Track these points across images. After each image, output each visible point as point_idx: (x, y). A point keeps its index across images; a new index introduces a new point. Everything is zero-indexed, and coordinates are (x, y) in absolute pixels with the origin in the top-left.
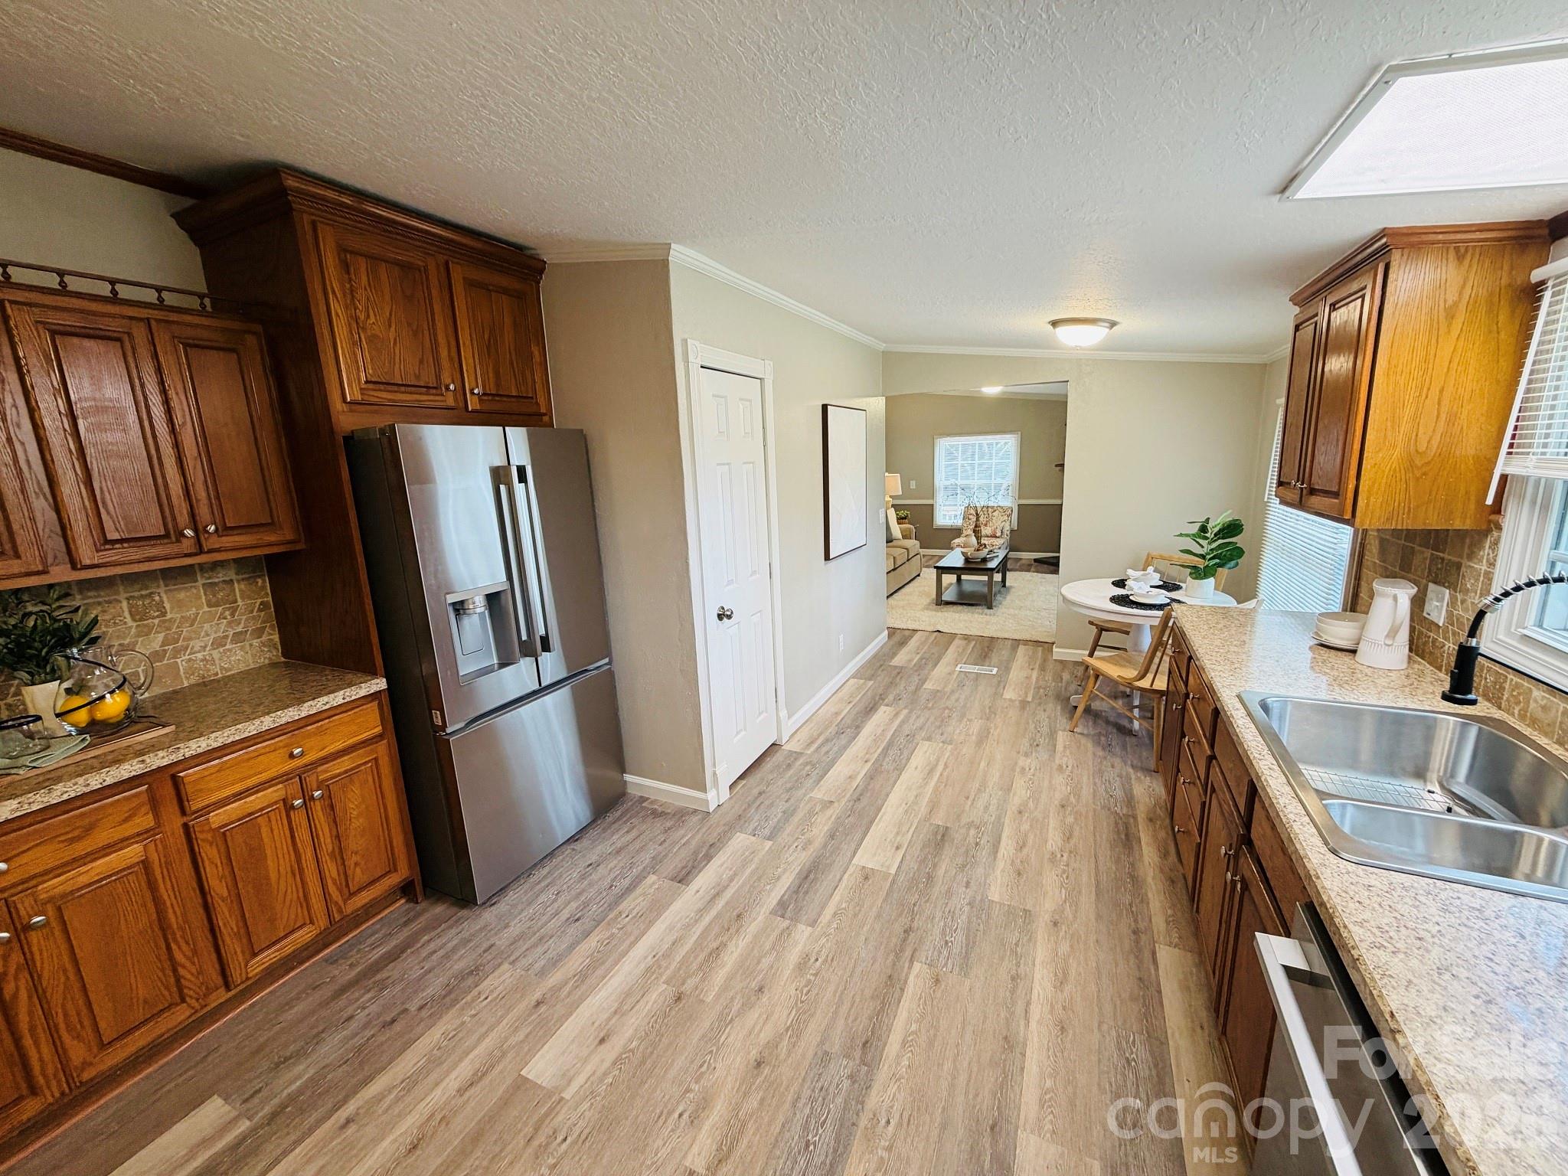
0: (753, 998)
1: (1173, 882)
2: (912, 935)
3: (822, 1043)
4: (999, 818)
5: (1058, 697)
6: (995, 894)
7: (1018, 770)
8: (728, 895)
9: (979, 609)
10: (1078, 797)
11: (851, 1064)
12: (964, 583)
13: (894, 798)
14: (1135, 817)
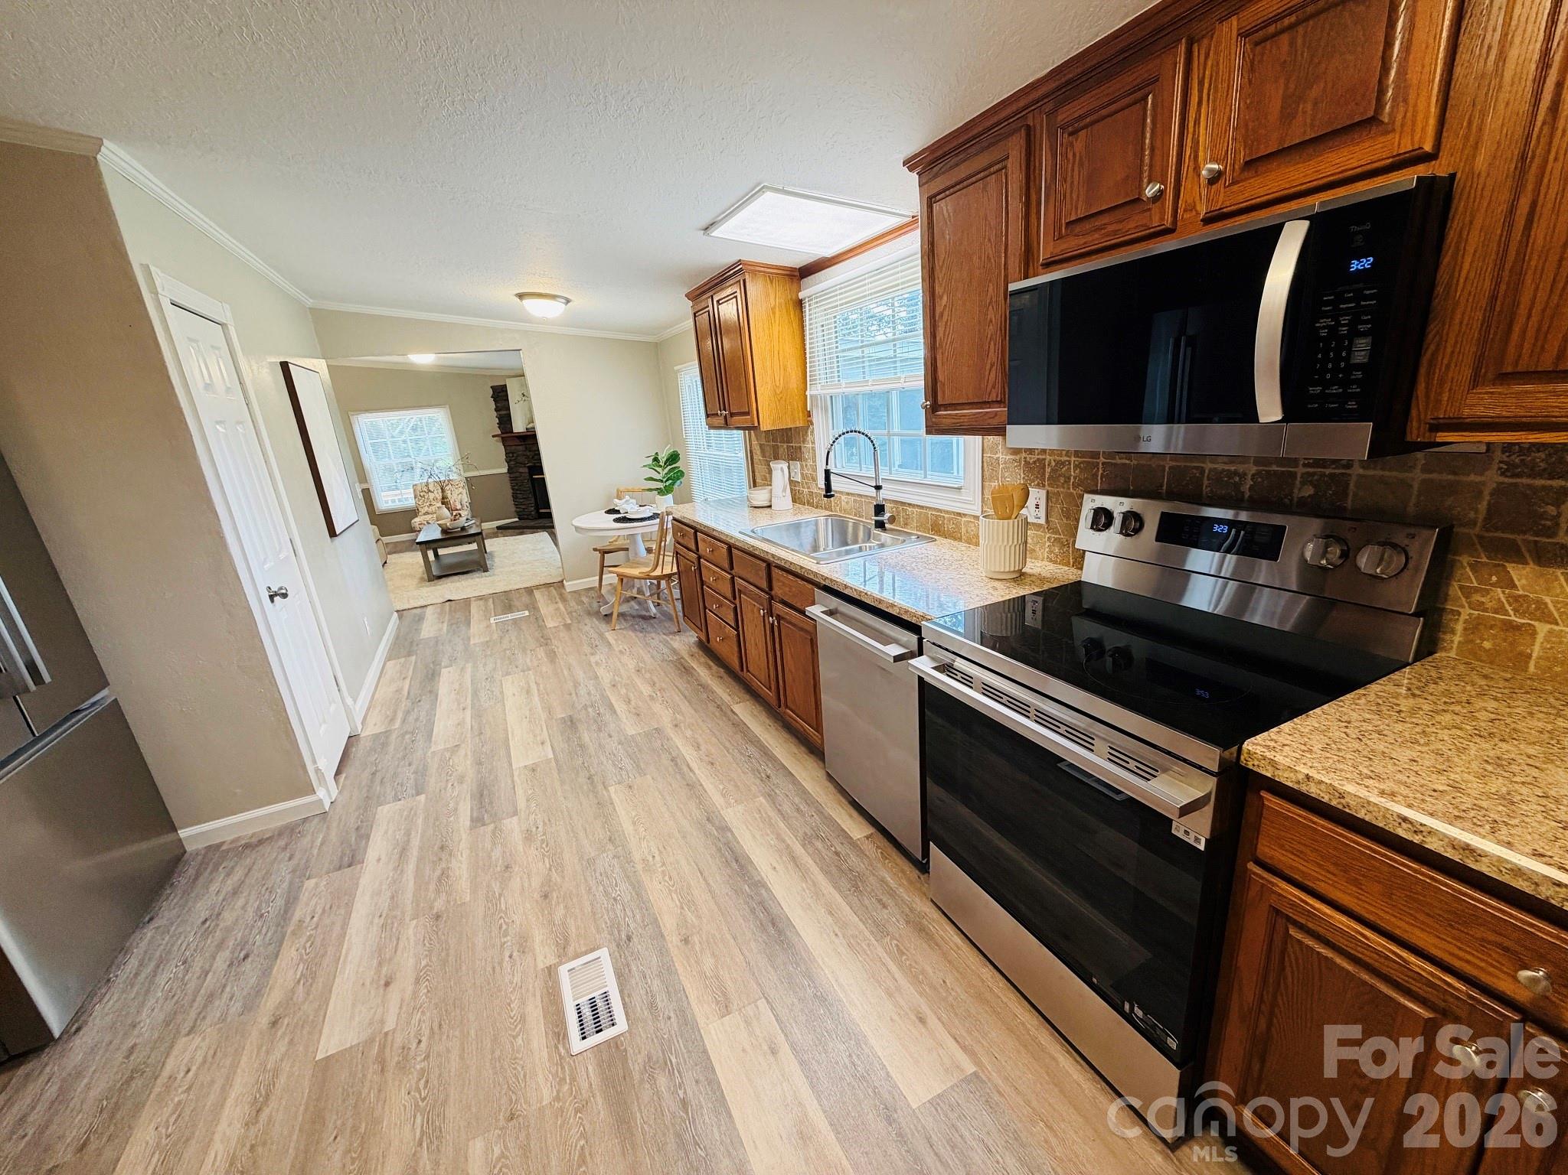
0: (506, 875)
1: (721, 677)
2: (595, 778)
4: (602, 695)
5: (589, 614)
6: (631, 730)
7: (594, 665)
8: (416, 842)
9: (476, 575)
10: (644, 662)
11: (609, 853)
12: (441, 558)
13: (512, 718)
14: (682, 658)
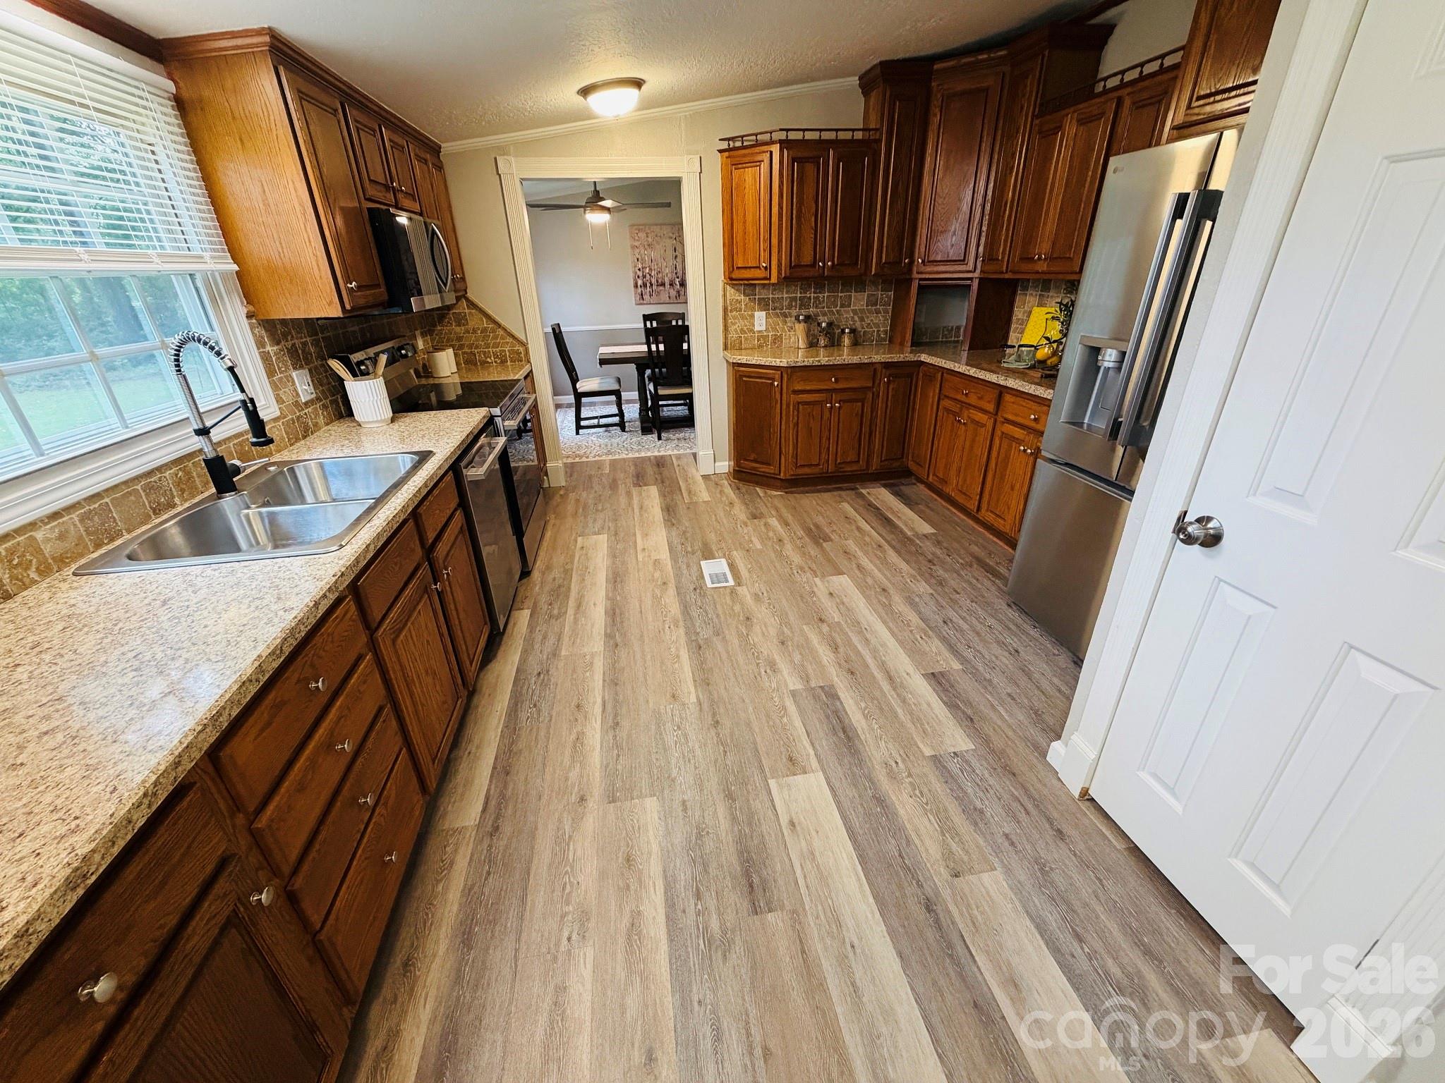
0: (782, 637)
3: (724, 638)
6: (651, 808)
11: (702, 638)
